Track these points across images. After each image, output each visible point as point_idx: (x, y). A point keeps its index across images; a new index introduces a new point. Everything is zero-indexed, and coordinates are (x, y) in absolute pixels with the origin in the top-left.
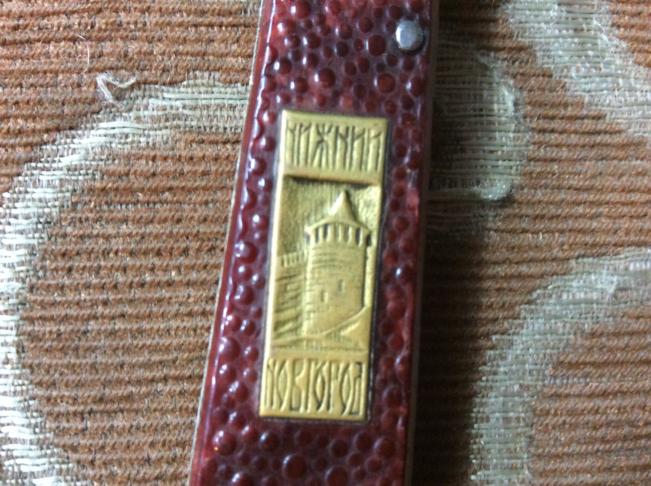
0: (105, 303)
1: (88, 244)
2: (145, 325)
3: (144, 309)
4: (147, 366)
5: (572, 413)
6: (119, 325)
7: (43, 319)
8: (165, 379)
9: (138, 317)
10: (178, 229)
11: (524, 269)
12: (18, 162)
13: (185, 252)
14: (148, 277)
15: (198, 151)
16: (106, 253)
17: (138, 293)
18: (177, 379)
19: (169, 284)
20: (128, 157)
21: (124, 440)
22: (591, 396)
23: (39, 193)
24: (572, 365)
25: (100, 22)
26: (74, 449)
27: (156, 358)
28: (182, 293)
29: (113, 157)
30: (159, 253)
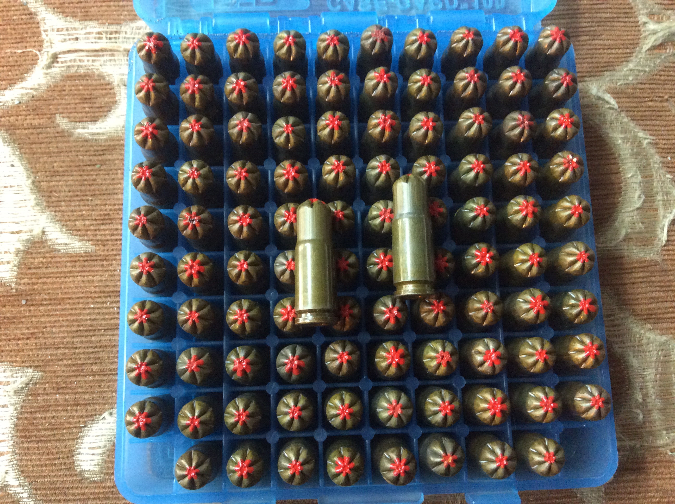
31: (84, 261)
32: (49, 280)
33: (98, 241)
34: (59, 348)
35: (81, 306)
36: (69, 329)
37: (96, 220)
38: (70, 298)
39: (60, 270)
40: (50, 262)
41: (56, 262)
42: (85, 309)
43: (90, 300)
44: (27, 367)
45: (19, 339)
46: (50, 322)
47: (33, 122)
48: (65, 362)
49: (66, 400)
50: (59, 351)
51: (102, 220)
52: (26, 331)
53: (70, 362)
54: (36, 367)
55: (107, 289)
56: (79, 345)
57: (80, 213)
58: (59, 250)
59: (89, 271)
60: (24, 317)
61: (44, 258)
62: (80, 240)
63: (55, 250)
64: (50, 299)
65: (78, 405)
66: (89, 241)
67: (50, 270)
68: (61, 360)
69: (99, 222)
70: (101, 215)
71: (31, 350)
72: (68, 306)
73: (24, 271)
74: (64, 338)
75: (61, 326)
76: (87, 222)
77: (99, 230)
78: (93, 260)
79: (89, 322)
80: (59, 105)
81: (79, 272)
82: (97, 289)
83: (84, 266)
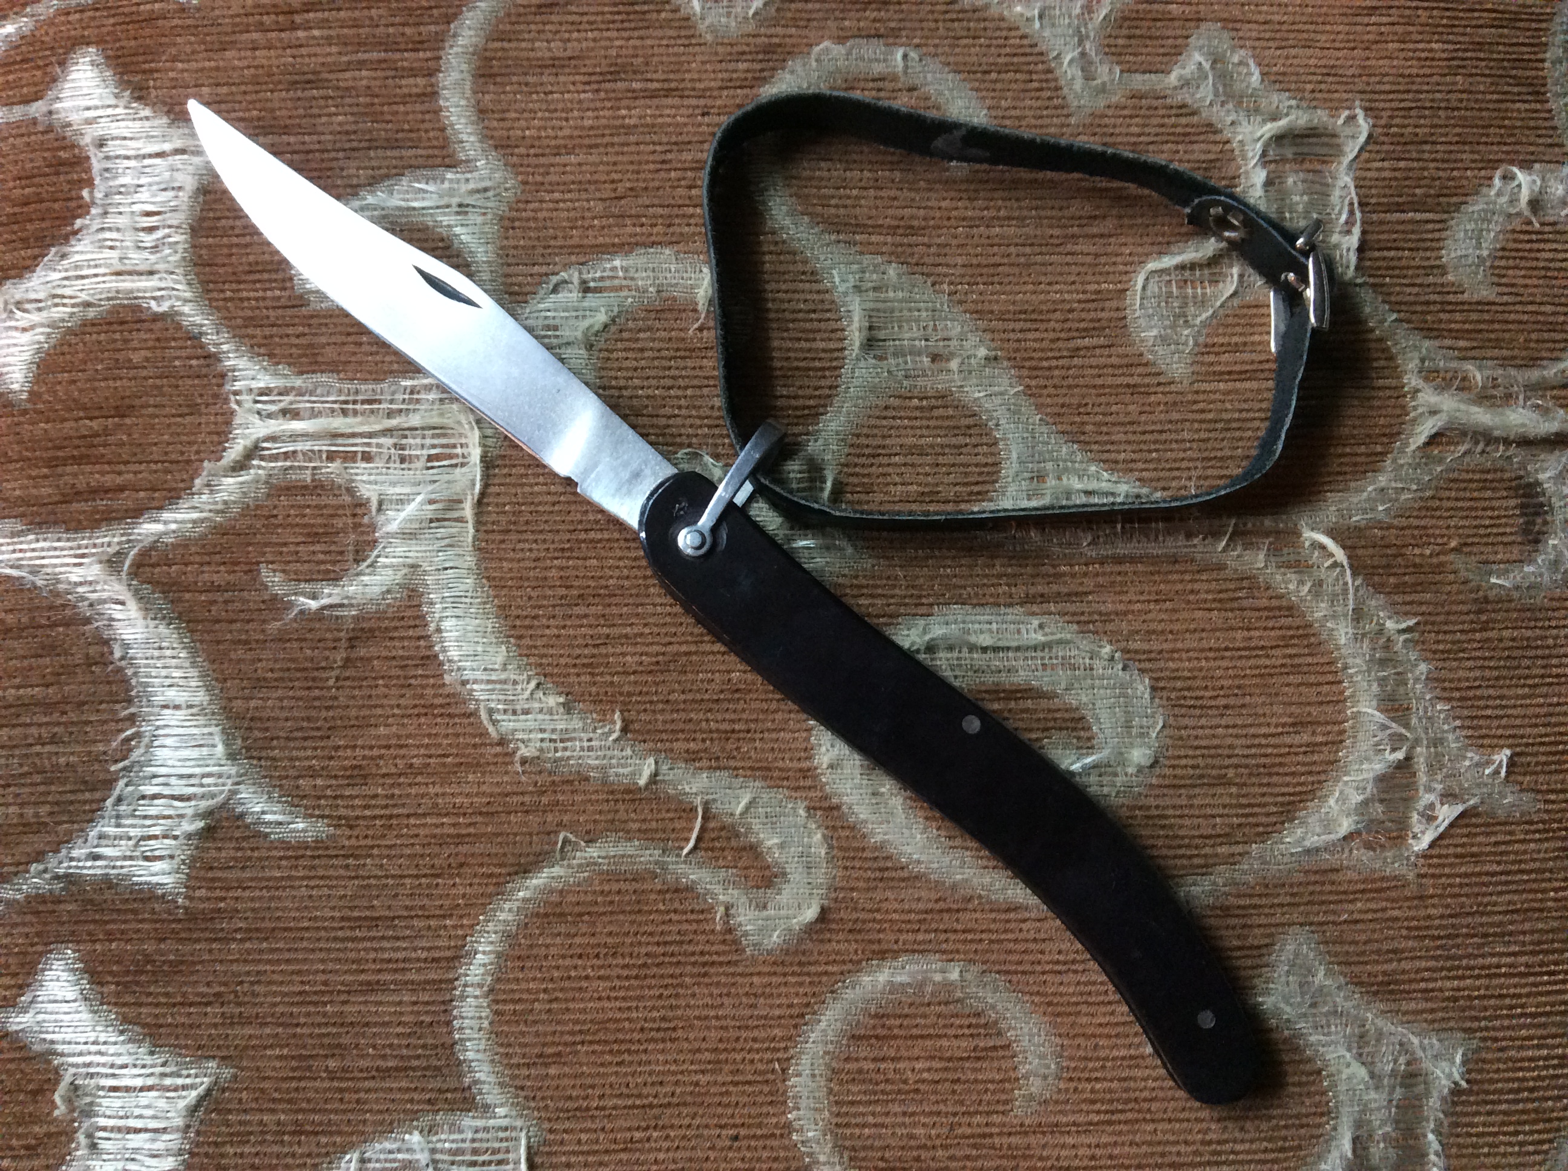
0: (545, 991)
1: (535, 952)
2: (571, 1005)
3: (570, 995)
4: (572, 1033)
5: (860, 1071)
6: (555, 1006)
7: (505, 1001)
8: (583, 1043)
9: (566, 1000)
10: (593, 941)
11: (830, 968)
12: (490, 896)
13: (597, 956)
14: (573, 974)
15: (607, 888)
16: (546, 957)
17: (567, 984)
18: (591, 1042)
19: (587, 977)
20: (561, 892)
21: (554, 1083)
22: (875, 1060)
23: (502, 916)
24: (860, 1038)
25: (545, 800)
26: (522, 1088)
27: (577, 1028)
28: (595, 984)
29: (551, 892)
30: (580, 956)
31: (313, 857)
32: (247, 893)
33: (340, 818)
34: (266, 1024)
35: (305, 944)
36: (284, 989)
37: (336, 777)
38: (285, 929)
39: (268, 873)
40: (250, 858)
41: (260, 859)
42: (313, 950)
43: (323, 934)
44: (208, 1058)
45: (191, 1005)
46: (248, 973)
47: (215, 577)
48: (277, 1052)
49: (279, 1123)
50: (268, 1031)
51: (348, 777)
52: (205, 990)
53: (285, 1051)
54: (223, 1058)
55: (356, 914)
56: (302, 1020)
57: (306, 763)
58: (267, 835)
59: (322, 878)
60: (202, 962)
61: (239, 849)
62: (307, 816)
63: (258, 835)
64: (249, 930)
65: (301, 1133)
66: (323, 817)
67: (247, 874)
68: (271, 1047)
69: (341, 782)
70: (345, 769)
71: (215, 1026)
72: (281, 945)
73: (202, 873)
74: (275, 1005)
75: (270, 983)
76: (319, 782)
77: (342, 797)
78: (330, 857)
79: (320, 977)
80: (266, 545)
81: (303, 878)
82: (337, 914)
83: (313, 867)
